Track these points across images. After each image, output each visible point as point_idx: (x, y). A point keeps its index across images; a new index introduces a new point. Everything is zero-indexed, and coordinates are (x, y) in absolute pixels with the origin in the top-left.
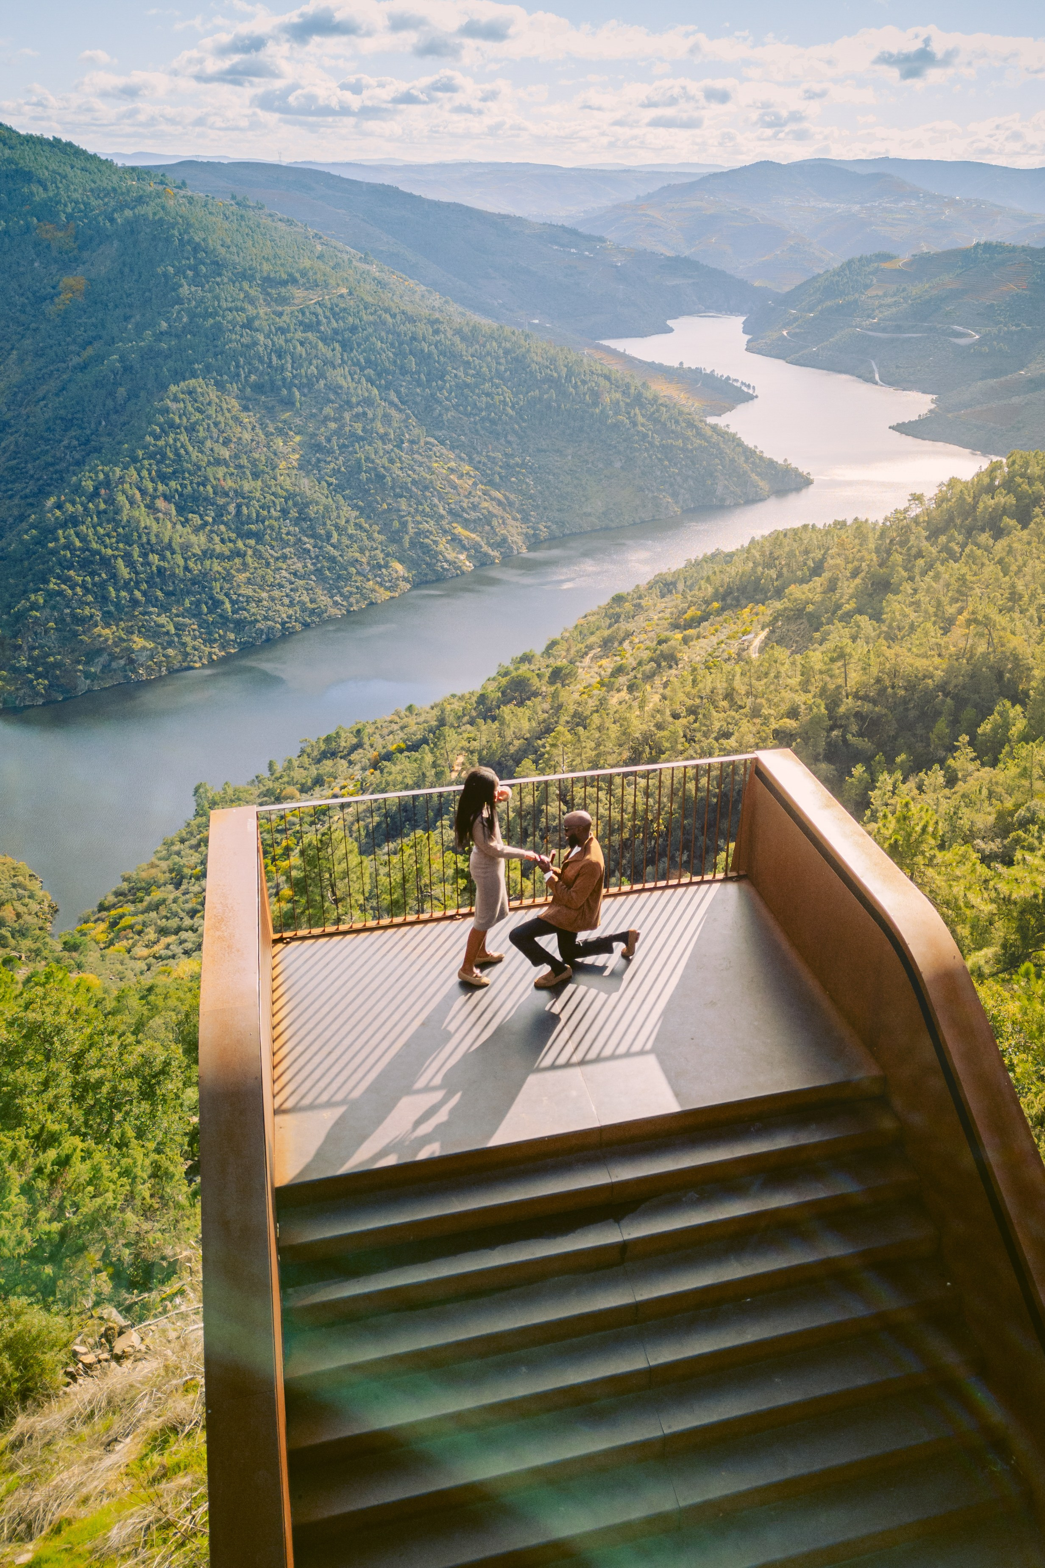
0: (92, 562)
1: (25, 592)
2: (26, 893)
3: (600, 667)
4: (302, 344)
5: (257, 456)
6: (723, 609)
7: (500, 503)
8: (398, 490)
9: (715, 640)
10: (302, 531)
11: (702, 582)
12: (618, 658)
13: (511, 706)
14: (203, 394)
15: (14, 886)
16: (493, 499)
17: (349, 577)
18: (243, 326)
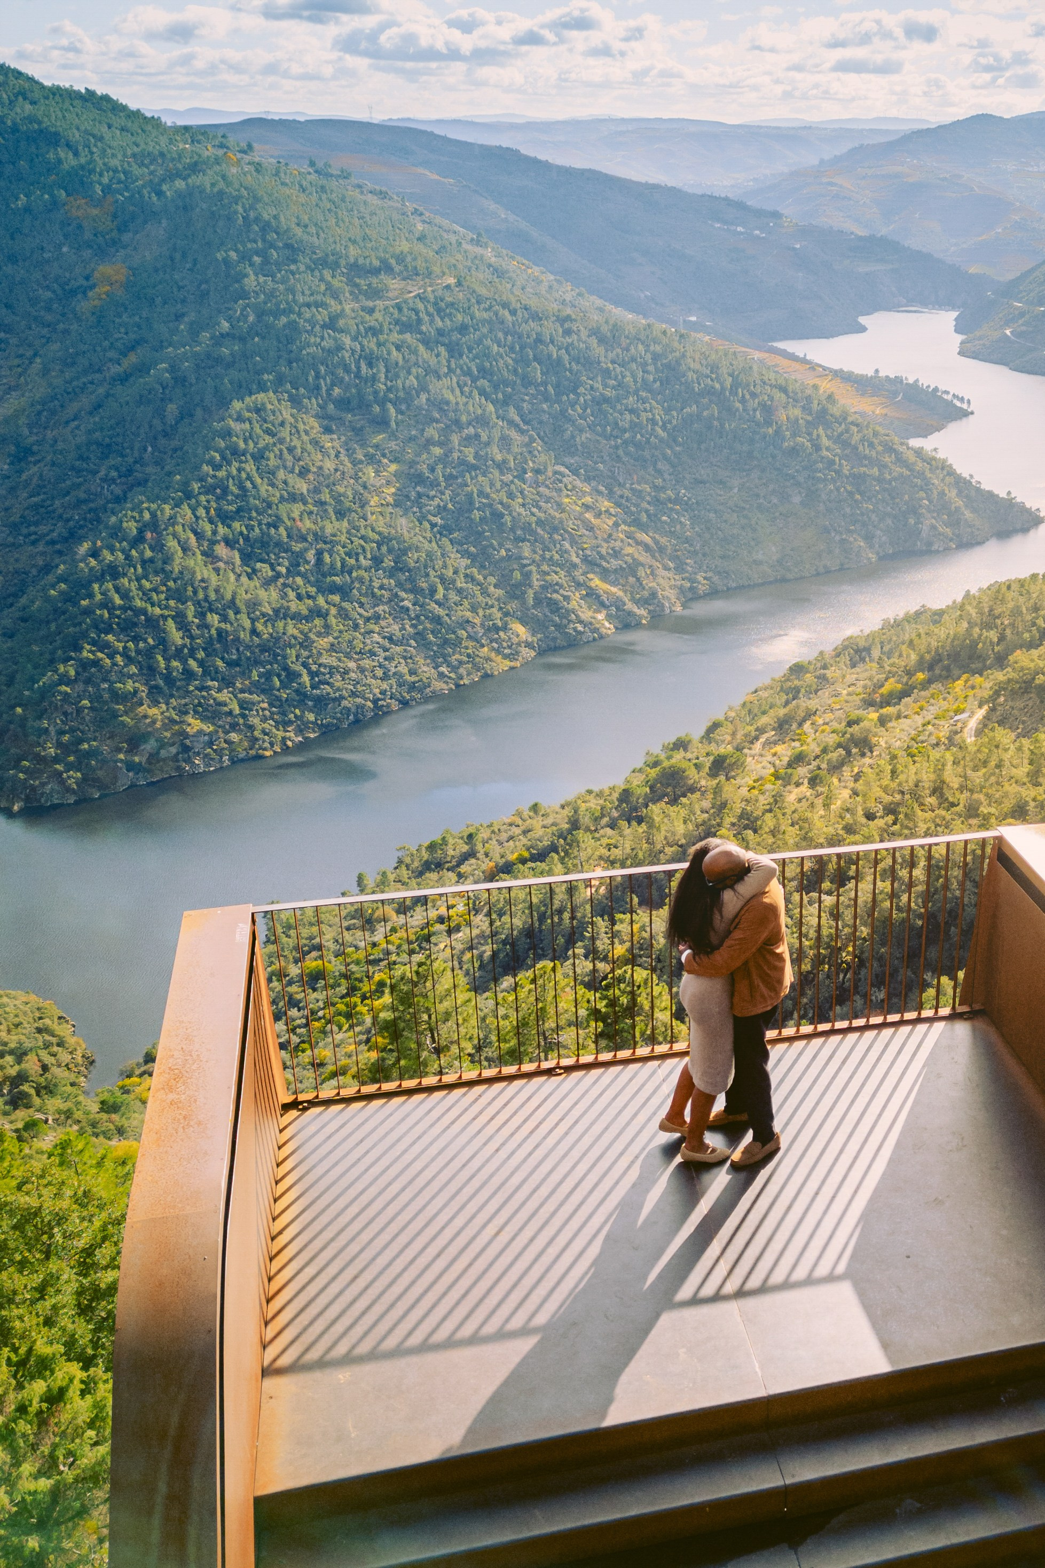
0: (135, 625)
1: (52, 661)
2: (54, 1040)
3: (775, 755)
4: (398, 348)
5: (341, 490)
6: (930, 681)
7: (647, 548)
8: (519, 532)
9: (919, 720)
10: (399, 585)
11: (904, 647)
12: (797, 744)
13: (662, 804)
14: (273, 412)
15: (39, 1031)
16: (638, 543)
17: (457, 643)
18: (324, 326)
